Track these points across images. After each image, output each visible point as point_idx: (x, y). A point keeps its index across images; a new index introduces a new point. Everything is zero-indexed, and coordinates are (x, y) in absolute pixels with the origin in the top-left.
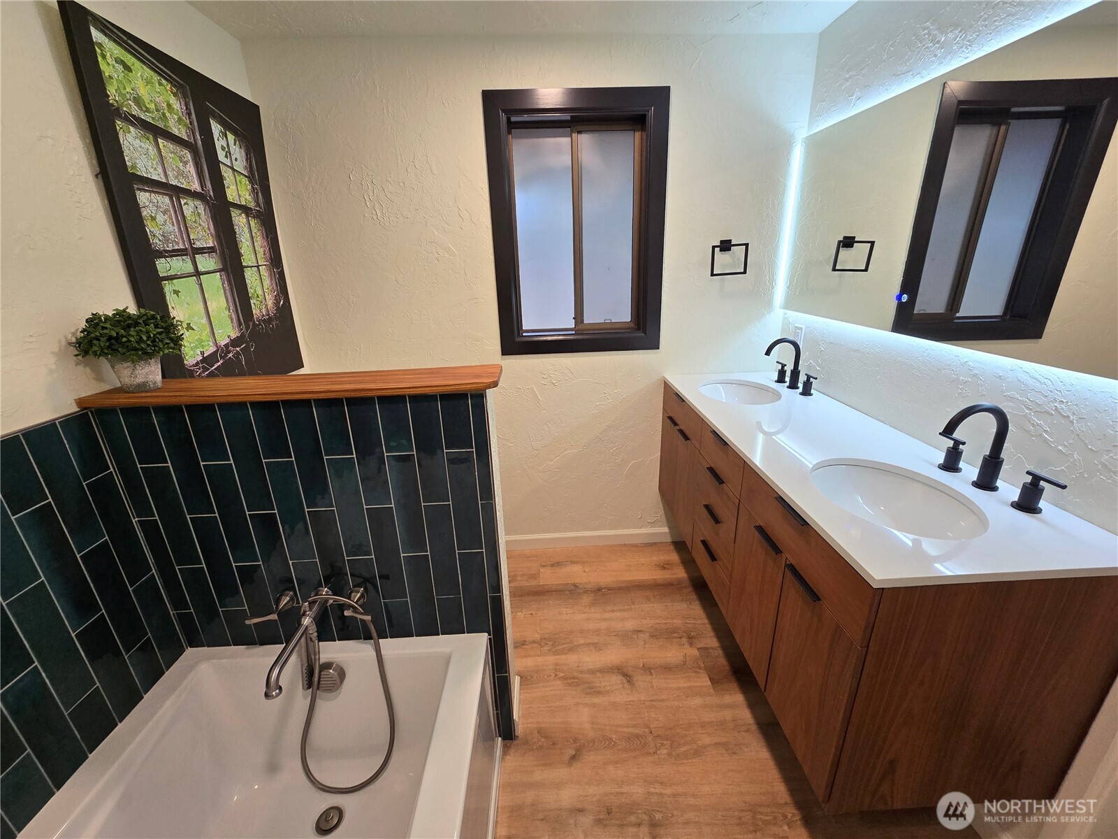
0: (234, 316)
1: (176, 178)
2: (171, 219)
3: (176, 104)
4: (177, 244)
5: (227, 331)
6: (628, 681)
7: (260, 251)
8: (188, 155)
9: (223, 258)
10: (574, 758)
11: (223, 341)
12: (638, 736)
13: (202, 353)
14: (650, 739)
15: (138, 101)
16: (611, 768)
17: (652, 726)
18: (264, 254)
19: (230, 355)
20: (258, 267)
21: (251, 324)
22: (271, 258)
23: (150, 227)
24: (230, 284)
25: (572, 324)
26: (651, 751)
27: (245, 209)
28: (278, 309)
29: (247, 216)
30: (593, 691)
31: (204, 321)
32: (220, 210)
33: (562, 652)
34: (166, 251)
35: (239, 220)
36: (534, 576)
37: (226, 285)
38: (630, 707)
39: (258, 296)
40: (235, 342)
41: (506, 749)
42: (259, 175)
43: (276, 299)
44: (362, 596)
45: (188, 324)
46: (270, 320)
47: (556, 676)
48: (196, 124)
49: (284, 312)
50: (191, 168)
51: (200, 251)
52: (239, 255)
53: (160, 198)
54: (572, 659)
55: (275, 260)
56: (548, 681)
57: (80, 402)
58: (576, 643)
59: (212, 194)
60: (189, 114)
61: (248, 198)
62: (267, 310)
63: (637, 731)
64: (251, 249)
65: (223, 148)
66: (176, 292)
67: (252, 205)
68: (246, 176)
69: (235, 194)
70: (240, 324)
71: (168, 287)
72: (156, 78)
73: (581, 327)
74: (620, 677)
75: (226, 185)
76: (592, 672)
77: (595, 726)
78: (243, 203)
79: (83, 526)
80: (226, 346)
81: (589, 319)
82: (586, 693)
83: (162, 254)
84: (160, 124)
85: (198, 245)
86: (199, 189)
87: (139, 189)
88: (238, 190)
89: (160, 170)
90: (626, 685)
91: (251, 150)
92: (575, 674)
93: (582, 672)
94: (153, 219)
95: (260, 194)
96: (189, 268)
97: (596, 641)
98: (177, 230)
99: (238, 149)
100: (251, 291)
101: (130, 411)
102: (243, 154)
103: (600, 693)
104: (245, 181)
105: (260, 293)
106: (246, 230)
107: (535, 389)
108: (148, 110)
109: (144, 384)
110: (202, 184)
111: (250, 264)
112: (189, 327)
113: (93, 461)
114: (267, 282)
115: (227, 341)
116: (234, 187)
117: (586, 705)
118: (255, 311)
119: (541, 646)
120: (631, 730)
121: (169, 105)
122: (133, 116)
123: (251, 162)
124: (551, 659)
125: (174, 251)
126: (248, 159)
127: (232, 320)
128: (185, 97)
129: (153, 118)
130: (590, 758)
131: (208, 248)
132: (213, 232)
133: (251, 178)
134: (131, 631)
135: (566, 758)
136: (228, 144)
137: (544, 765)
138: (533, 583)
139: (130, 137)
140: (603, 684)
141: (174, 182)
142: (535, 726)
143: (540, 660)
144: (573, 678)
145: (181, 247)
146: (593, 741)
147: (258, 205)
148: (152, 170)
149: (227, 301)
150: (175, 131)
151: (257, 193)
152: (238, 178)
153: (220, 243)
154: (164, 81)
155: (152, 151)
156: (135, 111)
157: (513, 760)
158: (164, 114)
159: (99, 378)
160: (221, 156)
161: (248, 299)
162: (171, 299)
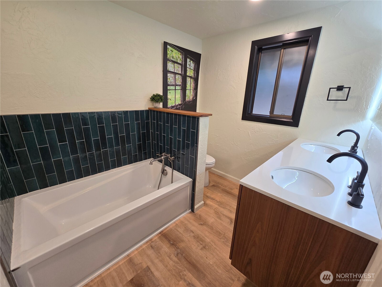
0: (181, 99)
1: (176, 71)
2: (173, 79)
3: (180, 56)
4: (173, 83)
5: (179, 101)
6: (231, 223)
7: (192, 86)
8: (180, 66)
9: (182, 87)
10: (201, 224)
11: (177, 104)
12: (220, 233)
13: (172, 105)
14: (222, 236)
15: (173, 57)
16: (207, 232)
17: (226, 234)
18: (193, 87)
19: (178, 107)
20: (190, 90)
21: (185, 102)
22: (194, 88)
23: (168, 80)
24: (182, 92)
25: (268, 114)
26: (220, 238)
27: (191, 77)
28: (193, 100)
29: (191, 78)
30: (219, 218)
31: (174, 99)
32: (184, 77)
33: (221, 207)
34: (170, 85)
35: (188, 79)
36: (232, 189)
37: (181, 93)
38: (225, 227)
39: (188, 96)
40: (179, 105)
41: (190, 213)
42: (197, 70)
43: (193, 97)
44: (173, 159)
45: (171, 99)
46: (190, 102)
47: (214, 209)
48: (184, 60)
49: (195, 101)
50: (180, 69)
51: (177, 85)
52: (186, 87)
53: (172, 75)
54: (222, 209)
55: (196, 88)
56: (211, 209)
57: (149, 108)
58: (226, 207)
59: (183, 74)
60: (183, 58)
61: (192, 74)
62: (190, 99)
63: (221, 232)
64: (190, 86)
65: (189, 64)
66: (170, 93)
67: (193, 76)
68: (193, 70)
69: (189, 74)
70: (182, 101)
71: (169, 91)
72: (177, 52)
73: (272, 115)
74: (229, 221)
75: (187, 72)
76: (224, 215)
77: (212, 223)
78: (191, 76)
79: (143, 128)
80: (177, 105)
81: (276, 113)
82: (217, 217)
83: (169, 85)
84: (176, 61)
85: (177, 84)
86: (181, 73)
87: (168, 73)
88: (190, 73)
89: (173, 70)
90: (229, 223)
91: (196, 64)
92: (219, 212)
93: (221, 213)
94: (169, 79)
95: (196, 74)
96: (174, 88)
97: (232, 210)
98: (173, 81)
99: (192, 64)
100: (187, 95)
101: (157, 112)
102: (194, 65)
103: (221, 219)
104: (193, 71)
105: (189, 95)
106: (190, 81)
107: (249, 132)
108: (174, 58)
109: (156, 107)
110: (182, 72)
111: (188, 89)
112: (171, 100)
113: (148, 118)
114: (192, 93)
115: (178, 104)
116: (189, 72)
117: (215, 219)
118: (187, 99)
119: (217, 202)
120: (220, 231)
121: (179, 57)
122: (171, 60)
123: (195, 67)
124: (217, 206)
125: (172, 85)
126: (195, 66)
127: (180, 100)
128: (183, 55)
129: (175, 60)
130: (205, 227)
131: (179, 85)
132: (181, 82)
133: (194, 70)
134: (145, 149)
135: (200, 223)
136: (190, 63)
137: (194, 220)
138: (230, 190)
139: (169, 64)
140: (223, 219)
141: (175, 72)
142: (200, 214)
143: (214, 204)
144: (217, 212)
145: (174, 84)
146: (209, 225)
147: (195, 76)
148: (172, 70)
149: (180, 96)
150: (179, 62)
151: (195, 74)
152: (191, 70)
153: (182, 84)
154: (179, 52)
155: (173, 66)
156: (172, 59)
157: (190, 215)
158: (177, 59)
159: (153, 105)
160: (188, 66)
161: (186, 96)
162: (168, 94)
